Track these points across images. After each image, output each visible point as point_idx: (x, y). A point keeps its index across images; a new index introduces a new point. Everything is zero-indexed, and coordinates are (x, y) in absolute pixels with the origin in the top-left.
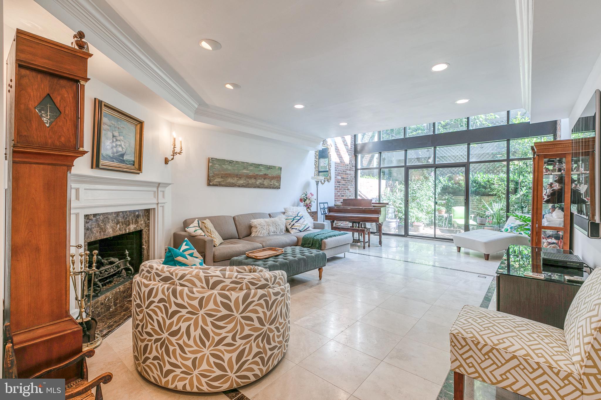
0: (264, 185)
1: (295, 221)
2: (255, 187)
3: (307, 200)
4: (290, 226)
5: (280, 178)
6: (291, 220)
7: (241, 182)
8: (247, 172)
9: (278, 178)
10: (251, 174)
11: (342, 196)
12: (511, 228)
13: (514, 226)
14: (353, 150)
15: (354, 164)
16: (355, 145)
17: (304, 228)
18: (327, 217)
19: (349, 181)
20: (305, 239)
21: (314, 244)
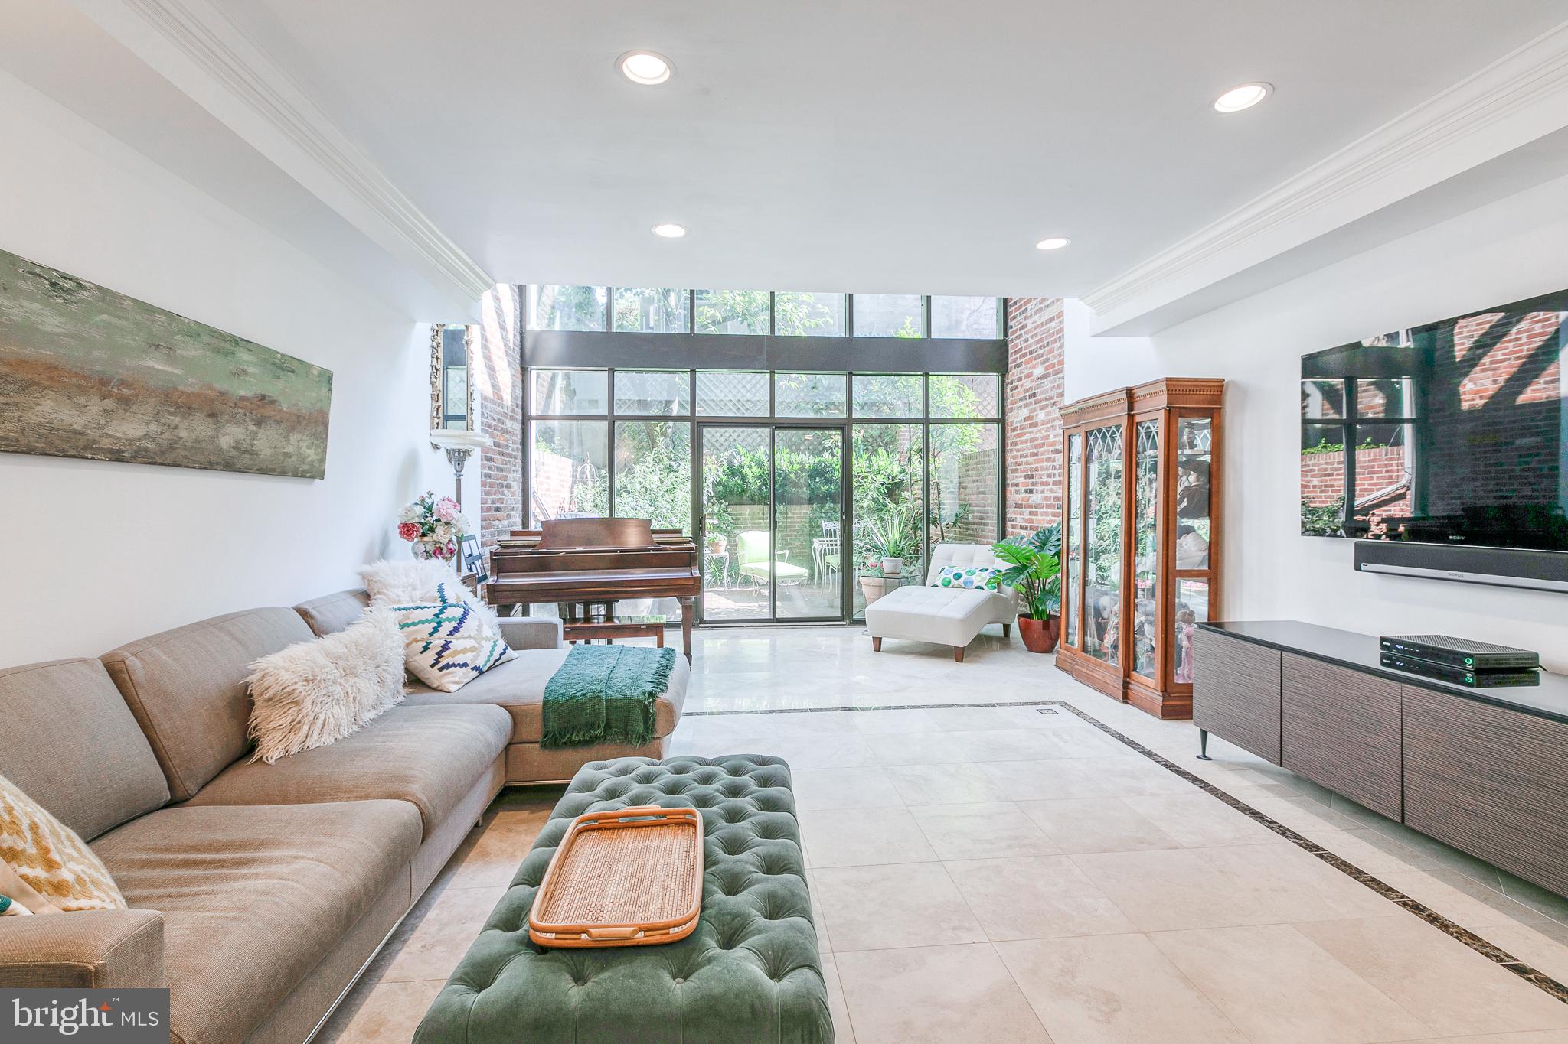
0: (252, 453)
1: (448, 627)
2: (209, 466)
3: (440, 530)
4: (430, 657)
5: (326, 425)
6: (429, 627)
7: (130, 428)
8: (169, 369)
9: (317, 424)
10: (190, 384)
11: (497, 509)
12: (958, 576)
13: (963, 573)
14: (518, 349)
15: (521, 400)
16: (522, 334)
17: (492, 655)
18: (495, 592)
19: (510, 456)
20: (562, 705)
21: (616, 721)
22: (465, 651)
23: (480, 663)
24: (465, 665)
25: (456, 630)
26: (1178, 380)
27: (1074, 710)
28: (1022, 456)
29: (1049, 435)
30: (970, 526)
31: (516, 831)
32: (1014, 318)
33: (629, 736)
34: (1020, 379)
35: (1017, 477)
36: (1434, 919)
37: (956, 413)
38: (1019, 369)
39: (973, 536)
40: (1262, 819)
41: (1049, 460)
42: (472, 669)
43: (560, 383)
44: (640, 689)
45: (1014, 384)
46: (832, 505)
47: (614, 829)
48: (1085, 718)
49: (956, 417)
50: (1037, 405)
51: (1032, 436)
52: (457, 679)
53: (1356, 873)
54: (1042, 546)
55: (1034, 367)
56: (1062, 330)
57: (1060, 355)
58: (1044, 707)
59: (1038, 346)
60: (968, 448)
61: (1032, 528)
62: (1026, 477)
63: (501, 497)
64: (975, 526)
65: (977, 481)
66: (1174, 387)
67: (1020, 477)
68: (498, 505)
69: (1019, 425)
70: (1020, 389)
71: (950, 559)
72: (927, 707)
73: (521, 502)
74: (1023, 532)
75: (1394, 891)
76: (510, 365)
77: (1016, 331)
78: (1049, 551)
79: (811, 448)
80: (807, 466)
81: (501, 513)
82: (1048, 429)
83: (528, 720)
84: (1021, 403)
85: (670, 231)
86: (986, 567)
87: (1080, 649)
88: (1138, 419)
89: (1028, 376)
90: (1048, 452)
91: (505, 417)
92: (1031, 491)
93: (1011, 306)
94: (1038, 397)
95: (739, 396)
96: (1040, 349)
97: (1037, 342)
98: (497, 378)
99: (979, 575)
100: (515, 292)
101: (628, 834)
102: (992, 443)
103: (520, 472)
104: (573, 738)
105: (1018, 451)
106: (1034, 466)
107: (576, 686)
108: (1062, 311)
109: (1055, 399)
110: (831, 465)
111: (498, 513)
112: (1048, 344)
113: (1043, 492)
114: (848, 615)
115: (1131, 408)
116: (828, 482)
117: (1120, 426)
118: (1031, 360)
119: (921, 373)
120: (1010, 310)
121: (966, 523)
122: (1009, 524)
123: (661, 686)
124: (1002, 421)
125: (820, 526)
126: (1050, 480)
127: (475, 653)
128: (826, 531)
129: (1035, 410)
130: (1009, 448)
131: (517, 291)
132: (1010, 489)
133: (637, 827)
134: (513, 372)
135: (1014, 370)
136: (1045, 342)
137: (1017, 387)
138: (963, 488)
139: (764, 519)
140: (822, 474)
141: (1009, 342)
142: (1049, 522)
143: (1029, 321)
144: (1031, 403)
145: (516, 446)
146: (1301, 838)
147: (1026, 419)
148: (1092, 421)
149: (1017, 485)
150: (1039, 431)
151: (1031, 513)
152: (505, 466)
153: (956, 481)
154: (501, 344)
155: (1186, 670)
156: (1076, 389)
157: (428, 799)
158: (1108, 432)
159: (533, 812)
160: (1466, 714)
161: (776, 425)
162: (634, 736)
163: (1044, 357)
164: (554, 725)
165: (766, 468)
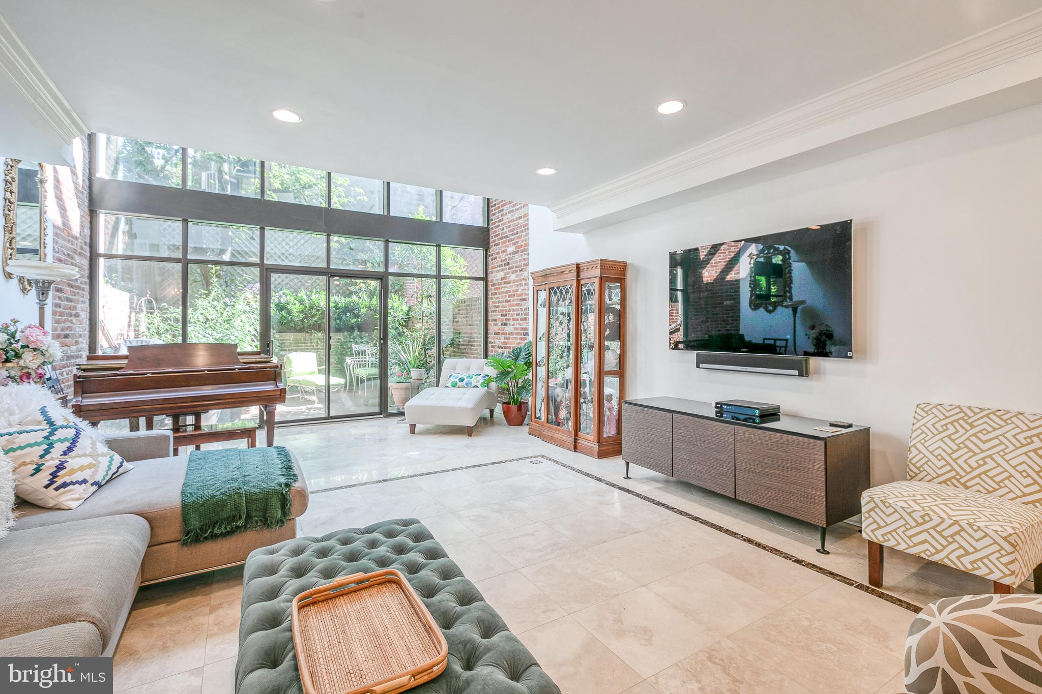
1: (60, 447)
3: (27, 356)
4: (44, 478)
6: (39, 450)
11: (66, 336)
12: (462, 380)
13: (465, 377)
14: (86, 193)
15: (89, 239)
16: (90, 180)
17: (109, 469)
18: (81, 411)
19: (78, 288)
20: (202, 505)
21: (256, 510)
22: (82, 468)
23: (99, 477)
24: (85, 481)
25: (70, 449)
26: (606, 261)
27: (550, 459)
28: (499, 302)
29: (518, 290)
30: (460, 347)
31: (158, 624)
32: (494, 214)
33: (269, 522)
34: (498, 253)
35: (495, 315)
36: (759, 545)
37: (453, 273)
38: (497, 247)
39: (463, 353)
40: (668, 507)
41: (518, 305)
42: (92, 485)
43: (123, 227)
44: (276, 482)
45: (494, 256)
46: (359, 333)
47: (327, 600)
48: (558, 463)
49: (453, 275)
50: (510, 270)
51: (506, 289)
52: (77, 496)
53: (719, 528)
54: (516, 358)
55: (507, 246)
56: (527, 225)
57: (526, 240)
58: (534, 459)
59: (511, 233)
60: (460, 296)
61: (506, 348)
62: (502, 315)
63: (70, 325)
64: (465, 347)
65: (466, 317)
66: (605, 265)
67: (498, 315)
68: (67, 332)
69: (497, 282)
70: (498, 259)
71: (455, 369)
72: (463, 468)
73: (88, 329)
74: (500, 350)
75: (738, 534)
76: (79, 207)
77: (495, 222)
78: (521, 362)
79: (341, 291)
80: (340, 305)
81: (70, 339)
82: (517, 286)
83: (166, 523)
84: (499, 269)
85: (285, 116)
86: (479, 373)
87: (546, 421)
88: (582, 282)
89: (504, 252)
90: (517, 300)
91: (75, 253)
92: (505, 324)
93: (492, 207)
94: (510, 266)
95: (283, 251)
96: (512, 235)
97: (510, 231)
98: (67, 217)
99: (475, 378)
100: (84, 142)
101: (341, 601)
102: (479, 293)
103: (88, 303)
104: (215, 532)
105: (497, 298)
106: (508, 308)
107: (214, 487)
108: (528, 213)
109: (522, 267)
110: (358, 304)
111: (67, 340)
112: (517, 233)
113: (513, 325)
114: (384, 409)
115: (578, 276)
116: (356, 316)
117: (572, 285)
118: (505, 242)
119: (435, 244)
120: (491, 209)
121: (459, 345)
122: (490, 345)
123: (292, 477)
124: (485, 279)
125: (351, 348)
126: (519, 317)
127: (93, 469)
128: (355, 351)
129: (508, 273)
130: (490, 296)
131: (86, 141)
132: (491, 323)
133: (347, 594)
134: (82, 214)
135: (494, 247)
136: (515, 231)
137: (496, 258)
138: (456, 322)
139: (305, 343)
140: (351, 311)
141: (490, 229)
142: (518, 344)
143: (504, 217)
144: (506, 269)
145: (84, 280)
146: (689, 515)
147: (502, 279)
148: (553, 281)
149: (496, 320)
150: (512, 287)
151: (505, 338)
152: (74, 297)
153: (451, 317)
154: (72, 187)
155: (608, 428)
156: (538, 261)
157: (102, 615)
158: (564, 289)
159: (169, 604)
160: (765, 438)
161: (330, 273)
162: (273, 521)
163: (515, 241)
164: (195, 523)
165: (307, 305)
